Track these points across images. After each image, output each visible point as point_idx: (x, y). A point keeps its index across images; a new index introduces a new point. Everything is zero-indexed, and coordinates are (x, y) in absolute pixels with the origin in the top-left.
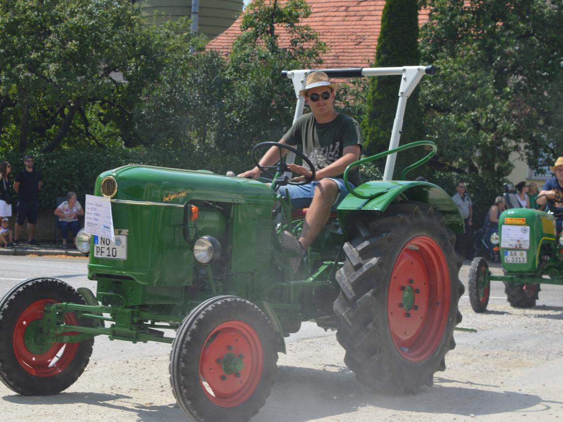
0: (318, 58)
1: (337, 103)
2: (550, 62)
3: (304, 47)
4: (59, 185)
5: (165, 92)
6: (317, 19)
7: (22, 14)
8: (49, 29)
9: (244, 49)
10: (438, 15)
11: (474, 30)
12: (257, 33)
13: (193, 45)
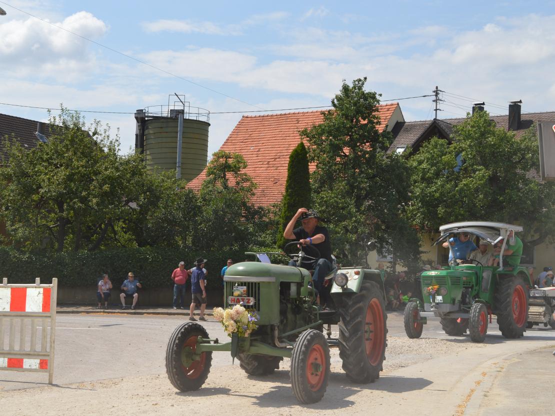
0: (252, 192)
2: (387, 192)
3: (244, 186)
4: (99, 270)
5: (161, 214)
6: (251, 169)
7: (76, 169)
8: (92, 178)
10: (322, 166)
11: (342, 174)
12: (216, 178)
13: (178, 186)
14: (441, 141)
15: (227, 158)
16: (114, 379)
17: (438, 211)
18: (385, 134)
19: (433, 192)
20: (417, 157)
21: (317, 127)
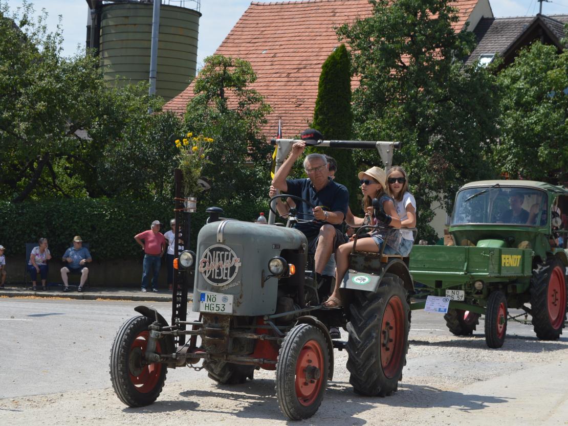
0: (263, 118)
2: (464, 123)
3: (251, 108)
4: (29, 232)
5: (126, 148)
6: (261, 84)
8: (19, 91)
9: (198, 109)
11: (399, 95)
12: (209, 95)
13: (151, 106)
14: (546, 48)
15: (225, 66)
16: (49, 394)
17: (538, 152)
18: (464, 35)
19: (532, 124)
20: (510, 71)
21: (362, 23)
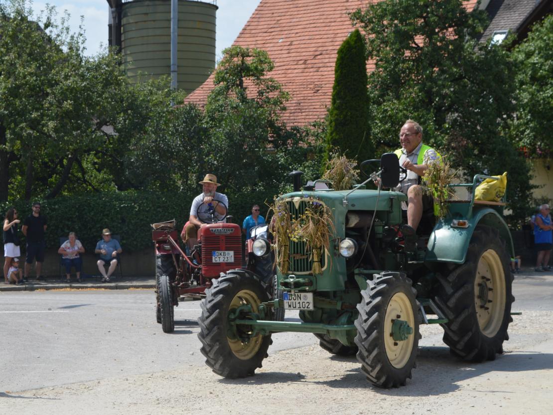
0: (282, 105)
1: (301, 144)
2: (481, 100)
3: (269, 97)
4: (62, 227)
5: (150, 141)
6: (279, 72)
7: (22, 80)
8: (46, 91)
9: (218, 100)
10: (383, 64)
11: (414, 76)
12: (228, 86)
13: (173, 100)
15: (243, 56)
16: (87, 381)
18: (476, 14)
19: (548, 97)
20: (524, 46)
21: (375, 7)
